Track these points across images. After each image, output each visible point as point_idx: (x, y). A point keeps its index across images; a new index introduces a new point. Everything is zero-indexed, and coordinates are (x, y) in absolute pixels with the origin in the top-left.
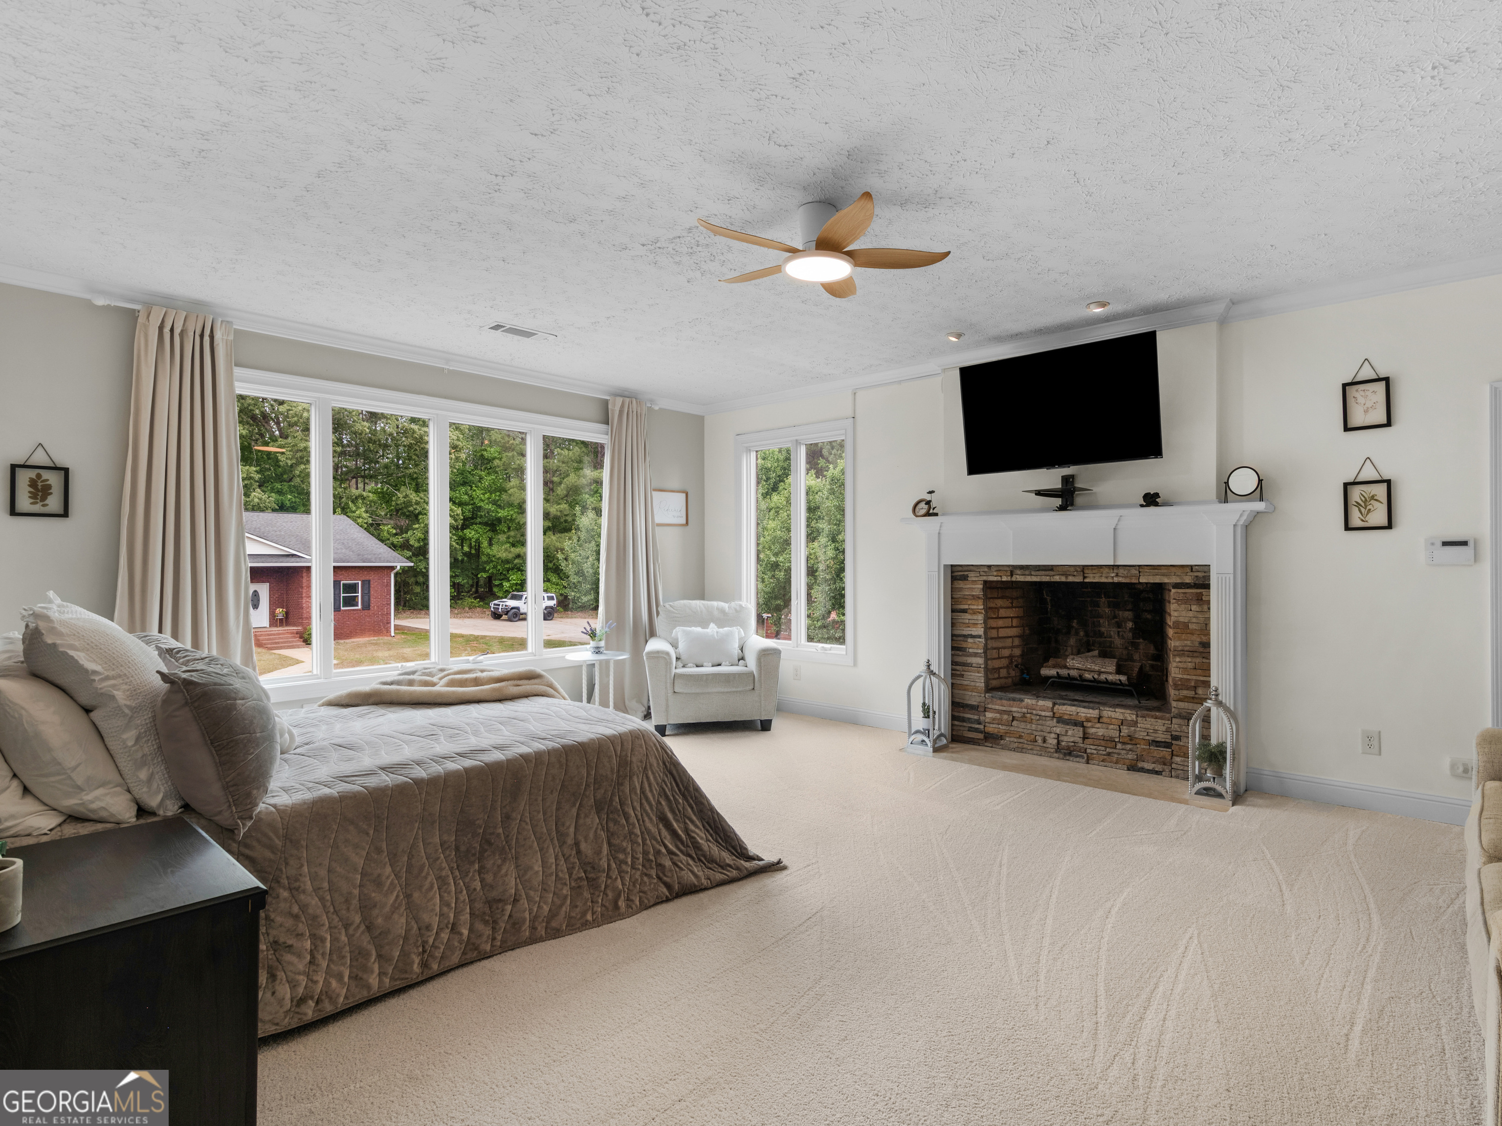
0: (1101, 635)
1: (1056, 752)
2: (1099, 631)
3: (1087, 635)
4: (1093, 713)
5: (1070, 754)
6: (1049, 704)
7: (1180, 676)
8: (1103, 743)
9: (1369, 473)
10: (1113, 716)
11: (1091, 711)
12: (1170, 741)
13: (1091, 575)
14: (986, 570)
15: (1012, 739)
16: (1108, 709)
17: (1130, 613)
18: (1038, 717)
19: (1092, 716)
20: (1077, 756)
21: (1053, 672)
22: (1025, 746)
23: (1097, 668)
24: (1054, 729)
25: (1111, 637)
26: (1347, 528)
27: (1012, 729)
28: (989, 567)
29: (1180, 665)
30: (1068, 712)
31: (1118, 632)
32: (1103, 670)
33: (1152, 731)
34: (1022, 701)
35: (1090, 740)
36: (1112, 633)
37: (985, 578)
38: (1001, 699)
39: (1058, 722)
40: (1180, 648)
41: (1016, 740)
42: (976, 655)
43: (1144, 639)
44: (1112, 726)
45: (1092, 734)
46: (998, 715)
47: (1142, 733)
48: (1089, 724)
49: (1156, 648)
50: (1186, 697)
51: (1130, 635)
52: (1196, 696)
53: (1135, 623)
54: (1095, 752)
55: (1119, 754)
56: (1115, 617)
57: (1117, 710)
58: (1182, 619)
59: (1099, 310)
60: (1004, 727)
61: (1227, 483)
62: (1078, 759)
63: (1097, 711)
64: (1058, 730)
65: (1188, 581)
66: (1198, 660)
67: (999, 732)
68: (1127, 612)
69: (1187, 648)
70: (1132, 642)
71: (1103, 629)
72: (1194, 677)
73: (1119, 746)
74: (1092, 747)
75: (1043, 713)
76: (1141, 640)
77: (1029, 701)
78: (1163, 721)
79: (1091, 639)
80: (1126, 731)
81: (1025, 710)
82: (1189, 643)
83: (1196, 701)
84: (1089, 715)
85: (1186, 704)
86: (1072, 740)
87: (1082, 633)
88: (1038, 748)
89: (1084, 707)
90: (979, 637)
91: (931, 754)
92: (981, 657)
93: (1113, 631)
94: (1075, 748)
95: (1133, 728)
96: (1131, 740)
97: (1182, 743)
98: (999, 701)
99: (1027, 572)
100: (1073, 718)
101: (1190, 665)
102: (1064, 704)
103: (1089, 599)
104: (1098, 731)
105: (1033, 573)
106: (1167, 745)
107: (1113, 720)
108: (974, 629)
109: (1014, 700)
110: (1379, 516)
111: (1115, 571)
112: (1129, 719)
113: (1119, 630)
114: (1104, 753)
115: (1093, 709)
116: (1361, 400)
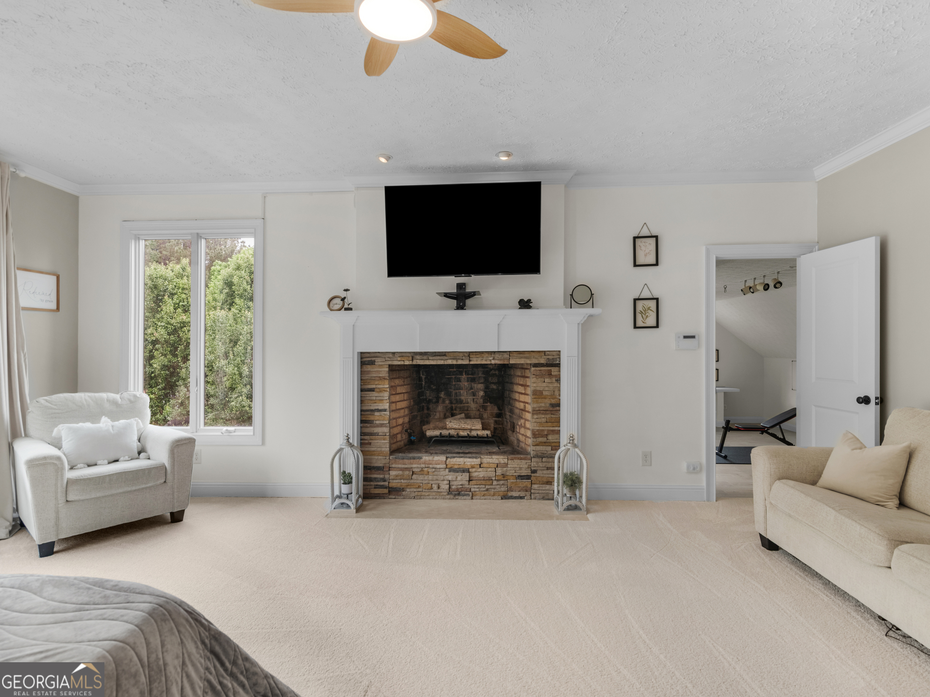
0: (461, 402)
1: (448, 494)
2: (460, 399)
3: (451, 403)
4: (476, 461)
5: (459, 494)
6: (443, 458)
7: (538, 428)
8: (483, 482)
9: (646, 294)
10: (491, 462)
11: (475, 460)
12: (530, 474)
13: (475, 359)
14: (391, 356)
15: (412, 490)
16: (486, 457)
17: (482, 385)
18: (434, 470)
19: (476, 463)
20: (464, 495)
21: (437, 433)
22: (423, 493)
23: (469, 427)
24: (447, 477)
25: (468, 403)
26: (635, 327)
27: (412, 481)
28: (394, 353)
29: (538, 420)
30: (458, 463)
31: (473, 399)
32: (473, 428)
33: (518, 469)
34: (420, 458)
35: (473, 481)
36: (469, 400)
37: (390, 363)
38: (403, 459)
39: (450, 471)
40: (537, 409)
41: (415, 490)
42: (382, 425)
43: (491, 403)
44: (490, 469)
45: (475, 477)
46: (401, 472)
47: (511, 472)
48: (474, 470)
49: (499, 409)
50: (541, 442)
51: (482, 400)
52: (548, 441)
53: (485, 392)
54: (478, 490)
55: (494, 489)
56: (471, 388)
57: (493, 457)
58: (538, 389)
59: (504, 158)
60: (405, 481)
61: (572, 295)
62: (465, 497)
63: (479, 460)
64: (450, 478)
65: (542, 362)
66: (548, 416)
67: (402, 486)
68: (480, 385)
69: (541, 409)
70: (482, 406)
71: (463, 398)
72: (547, 428)
73: (495, 483)
74: (475, 486)
75: (438, 466)
76: (489, 404)
77: (426, 458)
78: (526, 461)
79: (453, 405)
80: (500, 471)
81: (423, 466)
82: (543, 405)
83: (547, 444)
84: (473, 463)
85: (541, 447)
86: (460, 483)
87: (447, 402)
88: (434, 494)
89: (470, 458)
90: (385, 410)
91: (355, 514)
92: (386, 427)
93: (470, 398)
94: (462, 489)
95: (505, 469)
96: (504, 477)
97: (538, 475)
98: (401, 461)
99: (425, 357)
100: (461, 466)
101: (544, 420)
102: (454, 457)
103: (453, 377)
104: (479, 474)
105: (430, 358)
106: (528, 477)
107: (491, 465)
108: (381, 404)
109: (414, 458)
110: (651, 321)
111: (493, 355)
112: (503, 462)
113: (474, 397)
114: (484, 489)
115: (476, 458)
116: (643, 248)
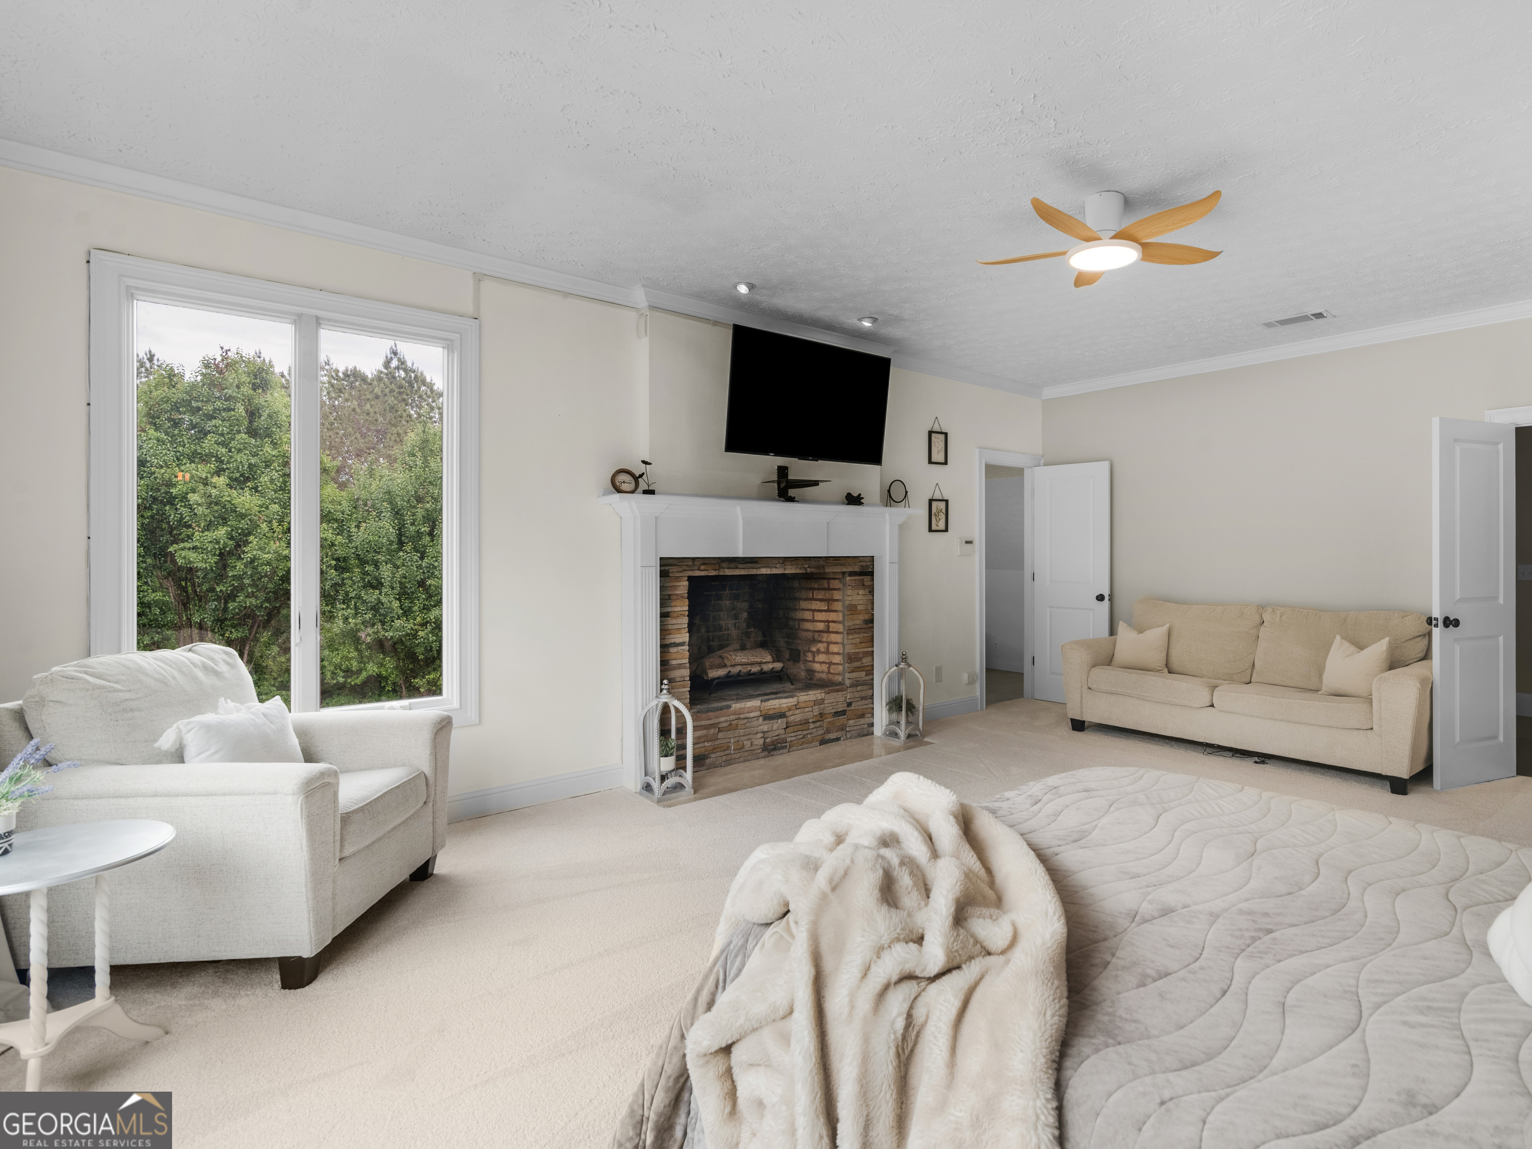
0: (720, 628)
1: (763, 750)
2: (719, 624)
3: (708, 631)
4: (792, 701)
5: (775, 749)
6: (756, 703)
7: (854, 651)
8: (800, 727)
9: (937, 496)
10: (807, 699)
11: (791, 700)
12: (845, 708)
13: (789, 567)
14: (690, 563)
15: (718, 754)
16: (802, 694)
17: (746, 604)
18: (746, 720)
19: (792, 704)
20: (780, 749)
22: (733, 756)
24: (761, 727)
25: (728, 630)
26: (930, 530)
27: (718, 742)
28: (694, 559)
29: (853, 641)
30: (773, 707)
31: (735, 623)
33: (835, 704)
34: (729, 707)
35: (790, 728)
36: (730, 625)
37: (691, 573)
38: (708, 711)
39: (764, 720)
40: (853, 627)
41: (722, 754)
42: (680, 666)
43: (754, 628)
44: (807, 709)
45: (791, 722)
47: (828, 708)
48: (791, 713)
49: (764, 635)
50: (856, 667)
51: (745, 625)
52: (863, 665)
53: (749, 613)
54: (794, 738)
55: (810, 734)
56: (733, 609)
57: (810, 693)
58: (853, 602)
59: (868, 324)
60: (710, 744)
61: (889, 491)
62: (781, 751)
63: (795, 699)
64: (765, 728)
65: (856, 570)
66: (862, 635)
68: (744, 603)
69: (857, 627)
70: (746, 632)
71: (722, 623)
72: (862, 650)
73: (812, 726)
74: (792, 734)
75: (752, 715)
76: (752, 629)
77: (736, 706)
78: (843, 693)
79: (710, 634)
80: (817, 710)
81: (733, 717)
82: (857, 622)
83: (861, 669)
84: (789, 704)
85: (860, 673)
86: (776, 734)
87: (703, 630)
88: (746, 754)
89: (786, 698)
90: (683, 644)
92: (685, 668)
93: (730, 623)
94: (778, 741)
95: (822, 706)
96: (821, 717)
97: (853, 708)
98: (704, 716)
99: (732, 565)
100: (776, 711)
101: (858, 640)
102: (768, 700)
104: (796, 717)
105: (740, 566)
106: (843, 713)
107: (808, 703)
108: (678, 636)
109: (721, 709)
110: (942, 524)
111: (808, 562)
112: (820, 698)
113: (736, 621)
114: (801, 736)
115: (792, 697)
116: (937, 444)
